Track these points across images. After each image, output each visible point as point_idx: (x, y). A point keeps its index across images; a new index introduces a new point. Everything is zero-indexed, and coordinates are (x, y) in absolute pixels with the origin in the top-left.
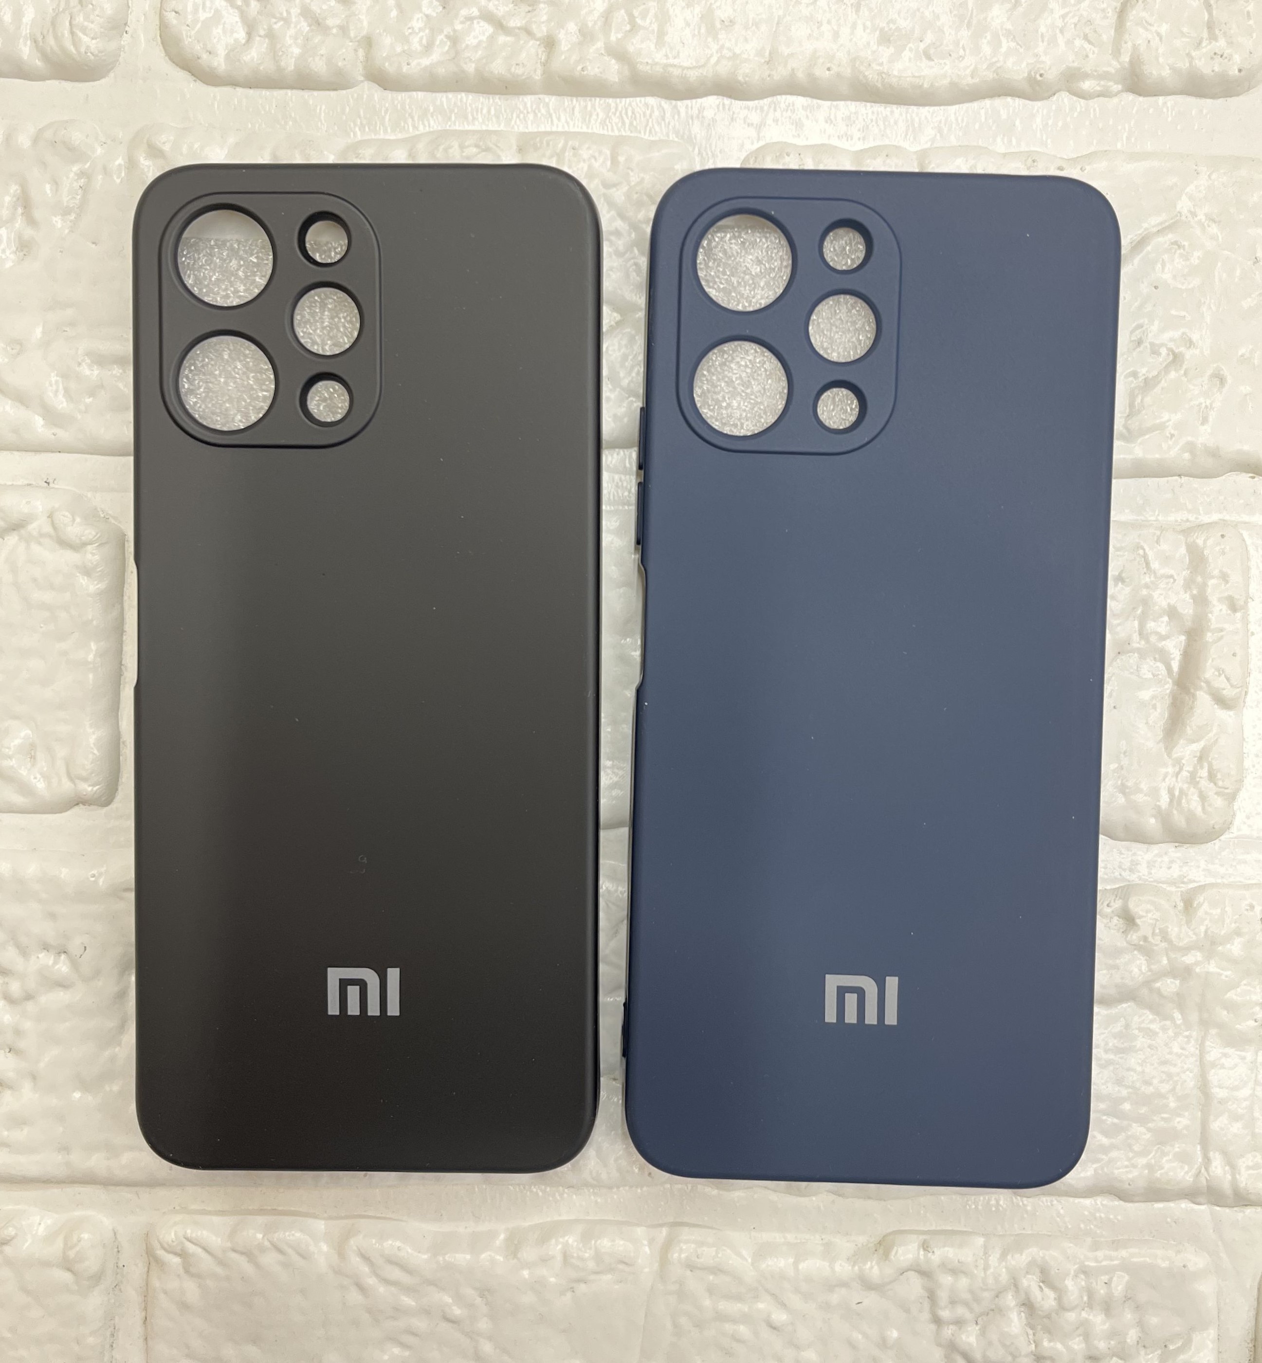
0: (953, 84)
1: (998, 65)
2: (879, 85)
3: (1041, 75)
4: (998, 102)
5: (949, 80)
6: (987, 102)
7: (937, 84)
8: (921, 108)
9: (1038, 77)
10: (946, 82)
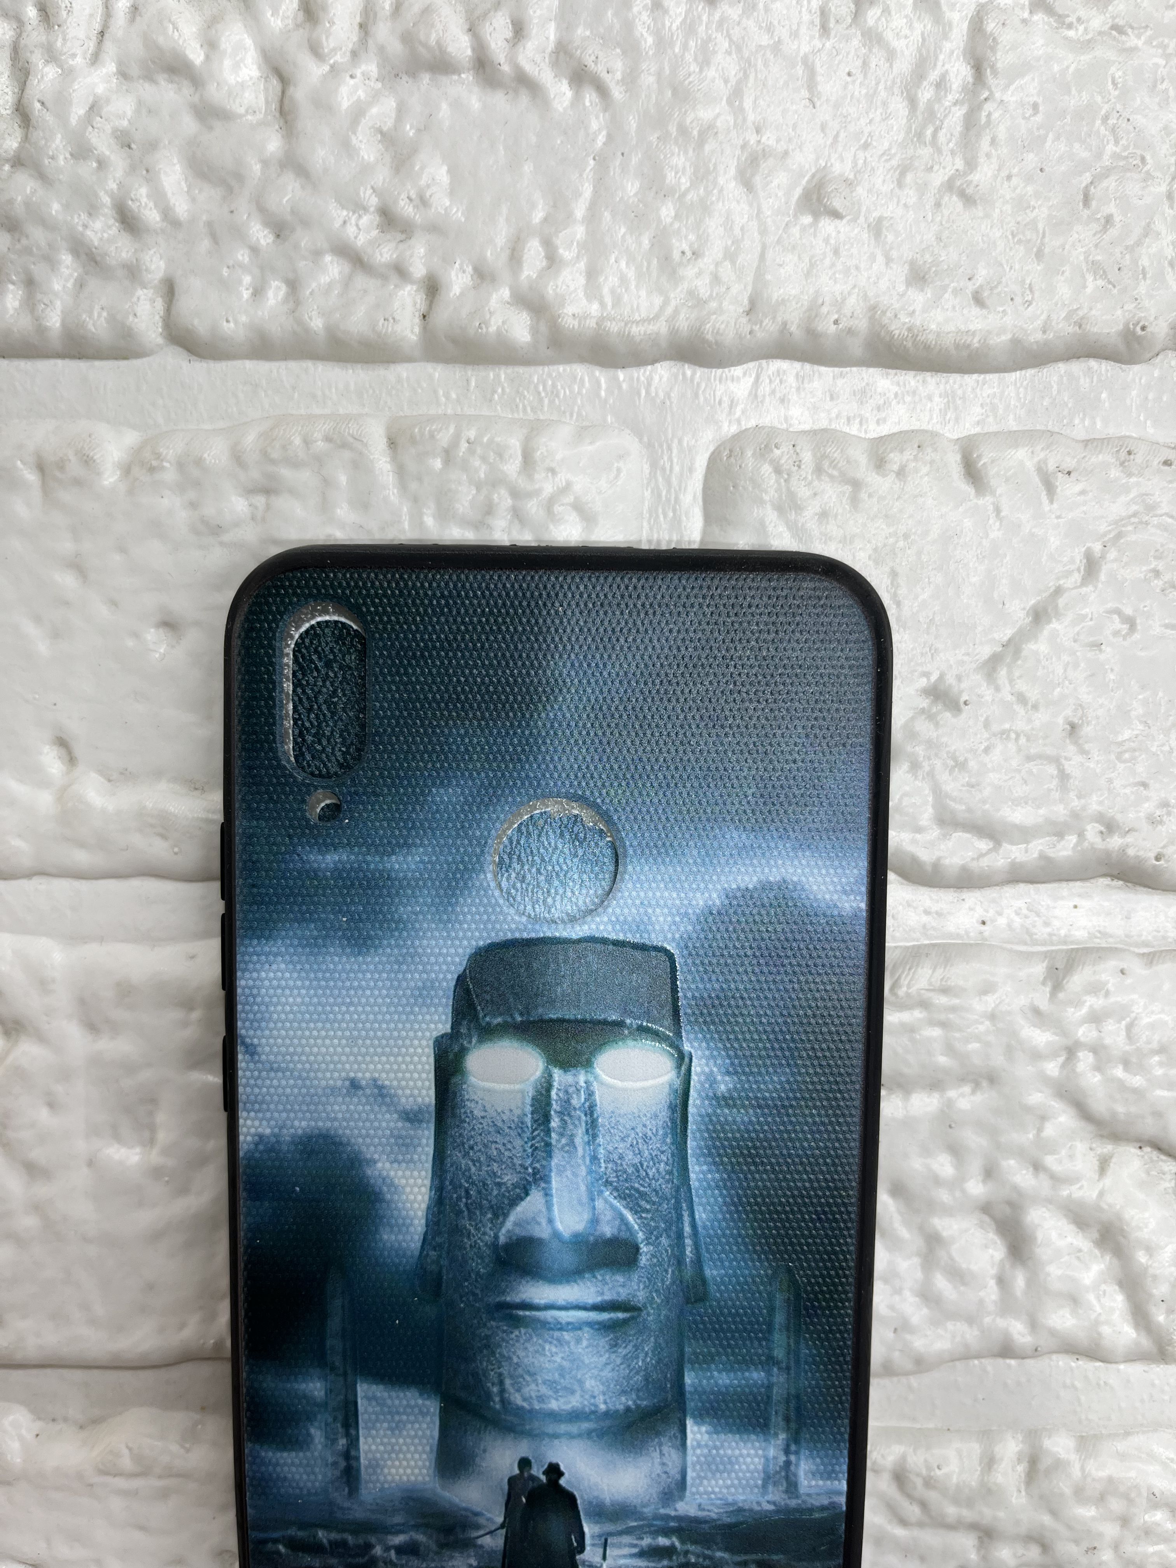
0: (1016, 342)
1: (1081, 313)
2: (909, 344)
3: (1143, 328)
4: (1076, 367)
5: (1009, 336)
6: (1062, 367)
7: (991, 342)
8: (966, 376)
9: (1138, 329)
10: (1006, 337)
